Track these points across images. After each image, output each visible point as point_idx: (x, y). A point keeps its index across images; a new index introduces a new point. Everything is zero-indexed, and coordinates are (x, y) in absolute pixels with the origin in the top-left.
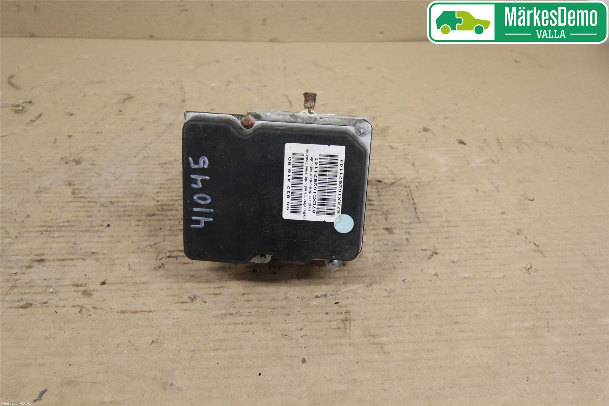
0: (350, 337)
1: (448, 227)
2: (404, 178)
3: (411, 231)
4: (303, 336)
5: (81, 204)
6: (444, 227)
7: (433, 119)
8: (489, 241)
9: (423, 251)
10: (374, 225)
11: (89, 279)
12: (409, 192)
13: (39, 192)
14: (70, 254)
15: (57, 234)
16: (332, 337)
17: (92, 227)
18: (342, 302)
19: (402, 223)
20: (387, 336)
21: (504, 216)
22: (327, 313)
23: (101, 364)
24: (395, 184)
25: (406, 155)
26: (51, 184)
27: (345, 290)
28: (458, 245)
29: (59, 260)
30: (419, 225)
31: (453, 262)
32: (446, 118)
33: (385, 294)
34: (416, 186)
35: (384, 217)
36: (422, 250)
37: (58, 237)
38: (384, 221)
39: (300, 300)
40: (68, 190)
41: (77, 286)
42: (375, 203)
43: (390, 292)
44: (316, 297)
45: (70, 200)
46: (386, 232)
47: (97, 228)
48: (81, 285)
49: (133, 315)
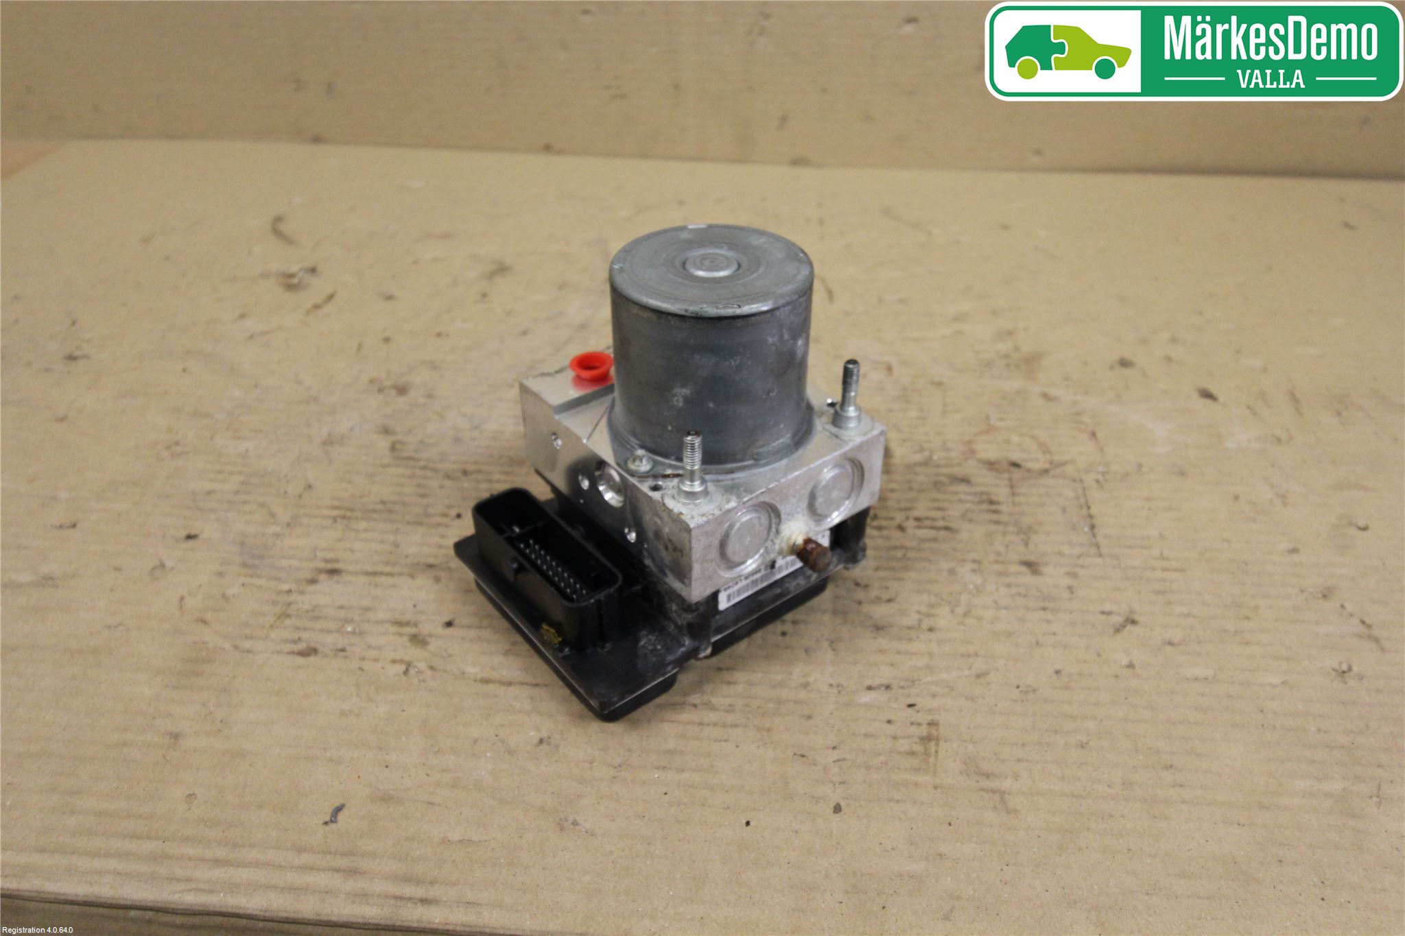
0: (935, 773)
1: (1164, 570)
2: (1072, 462)
3: (1081, 572)
4: (838, 760)
5: (408, 472)
6: (1154, 569)
7: (1144, 342)
8: (1257, 607)
9: (1104, 617)
10: (998, 554)
11: (422, 613)
12: (1080, 491)
13: (329, 442)
14: (387, 563)
15: (363, 525)
16: (899, 768)
17: (428, 516)
18: (924, 702)
19: (1060, 554)
20: (1016, 776)
21: (1296, 558)
22: (889, 722)
23: (444, 771)
24: (1051, 474)
25: (1078, 414)
26: (352, 429)
27: (929, 679)
28: (1184, 610)
29: (368, 574)
30: (1099, 561)
31: (1170, 643)
32: (1174, 340)
33: (1016, 694)
34: (1098, 481)
35: (1022, 540)
36: (1103, 613)
37: (365, 530)
38: (1022, 548)
39: (835, 690)
40: (383, 443)
41: (400, 624)
42: (1003, 508)
43: (1027, 692)
44: (870, 688)
45: (387, 460)
46: (1023, 569)
47: (438, 520)
48: (407, 624)
49: (503, 688)
